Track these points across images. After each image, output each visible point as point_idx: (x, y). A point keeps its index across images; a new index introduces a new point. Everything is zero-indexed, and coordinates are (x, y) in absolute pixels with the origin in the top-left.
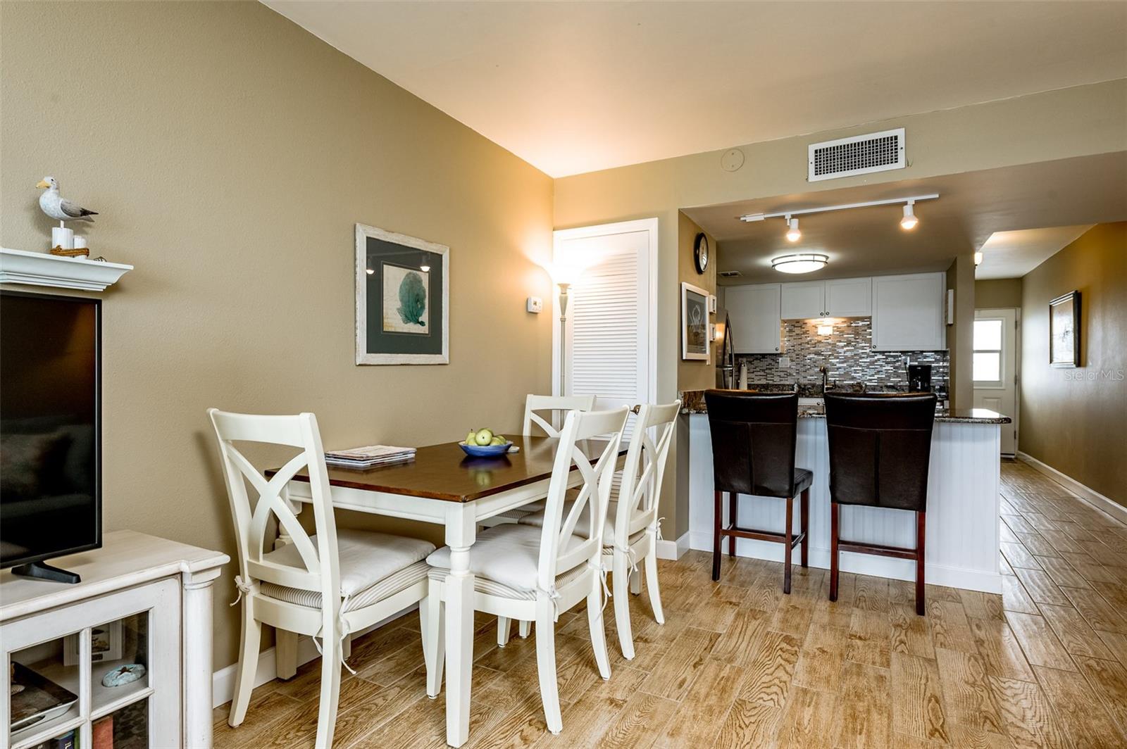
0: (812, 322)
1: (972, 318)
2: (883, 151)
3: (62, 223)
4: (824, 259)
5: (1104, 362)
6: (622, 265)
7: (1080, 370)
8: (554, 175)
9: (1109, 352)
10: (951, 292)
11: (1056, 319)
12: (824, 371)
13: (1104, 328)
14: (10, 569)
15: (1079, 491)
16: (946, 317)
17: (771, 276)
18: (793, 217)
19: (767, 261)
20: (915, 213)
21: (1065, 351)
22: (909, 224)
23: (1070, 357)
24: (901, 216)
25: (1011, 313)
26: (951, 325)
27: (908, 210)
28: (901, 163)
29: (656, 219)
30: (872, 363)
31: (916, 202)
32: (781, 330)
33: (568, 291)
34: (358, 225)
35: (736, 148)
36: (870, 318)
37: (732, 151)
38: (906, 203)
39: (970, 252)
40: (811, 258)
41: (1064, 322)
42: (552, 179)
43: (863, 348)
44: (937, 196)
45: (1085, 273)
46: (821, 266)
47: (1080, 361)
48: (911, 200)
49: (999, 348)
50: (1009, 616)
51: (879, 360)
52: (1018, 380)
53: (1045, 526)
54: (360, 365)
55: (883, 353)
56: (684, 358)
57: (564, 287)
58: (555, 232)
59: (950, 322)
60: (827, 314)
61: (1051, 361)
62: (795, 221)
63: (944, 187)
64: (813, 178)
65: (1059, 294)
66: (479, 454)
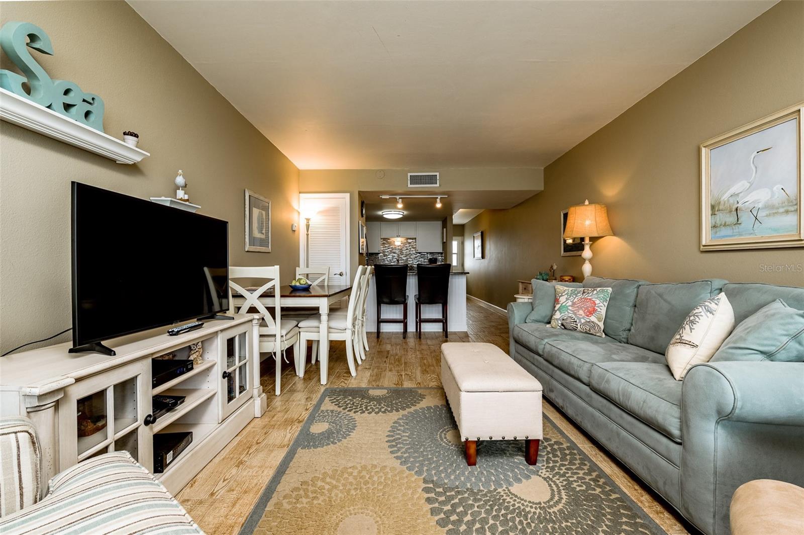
0: (393, 239)
1: (452, 240)
2: (432, 179)
3: (181, 188)
4: (402, 213)
5: (490, 257)
6: (332, 212)
7: (483, 260)
8: (300, 169)
9: (491, 254)
10: (445, 229)
11: (475, 241)
12: (398, 261)
13: (490, 245)
14: (196, 319)
15: (483, 304)
16: (443, 239)
17: (381, 219)
18: (400, 198)
19: (380, 213)
20: (441, 202)
21: (478, 254)
22: (439, 205)
23: (480, 255)
24: (436, 202)
25: (460, 238)
26: (444, 242)
27: (438, 200)
28: (438, 185)
29: (349, 194)
30: (416, 257)
31: (441, 198)
32: (381, 242)
33: (310, 222)
34: (246, 189)
35: (381, 170)
36: (415, 239)
37: (380, 171)
38: (437, 198)
39: (452, 215)
40: (398, 213)
41: (478, 243)
42: (299, 170)
43: (412, 251)
44: (447, 196)
45: (484, 225)
46: (402, 216)
47: (483, 257)
48: (439, 197)
49: (456, 252)
50: (470, 336)
51: (418, 256)
52: (463, 265)
53: (476, 314)
54: (247, 251)
55: (420, 253)
56: (361, 252)
57: (308, 220)
58: (300, 194)
59: (445, 241)
60: (400, 236)
61: (474, 257)
62: (400, 200)
63: (448, 193)
64: (409, 186)
65: (476, 232)
66: (300, 288)
